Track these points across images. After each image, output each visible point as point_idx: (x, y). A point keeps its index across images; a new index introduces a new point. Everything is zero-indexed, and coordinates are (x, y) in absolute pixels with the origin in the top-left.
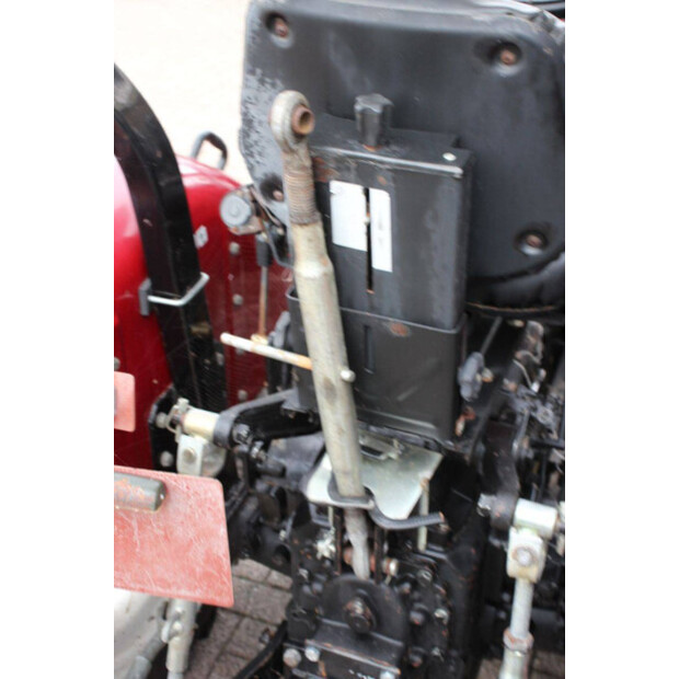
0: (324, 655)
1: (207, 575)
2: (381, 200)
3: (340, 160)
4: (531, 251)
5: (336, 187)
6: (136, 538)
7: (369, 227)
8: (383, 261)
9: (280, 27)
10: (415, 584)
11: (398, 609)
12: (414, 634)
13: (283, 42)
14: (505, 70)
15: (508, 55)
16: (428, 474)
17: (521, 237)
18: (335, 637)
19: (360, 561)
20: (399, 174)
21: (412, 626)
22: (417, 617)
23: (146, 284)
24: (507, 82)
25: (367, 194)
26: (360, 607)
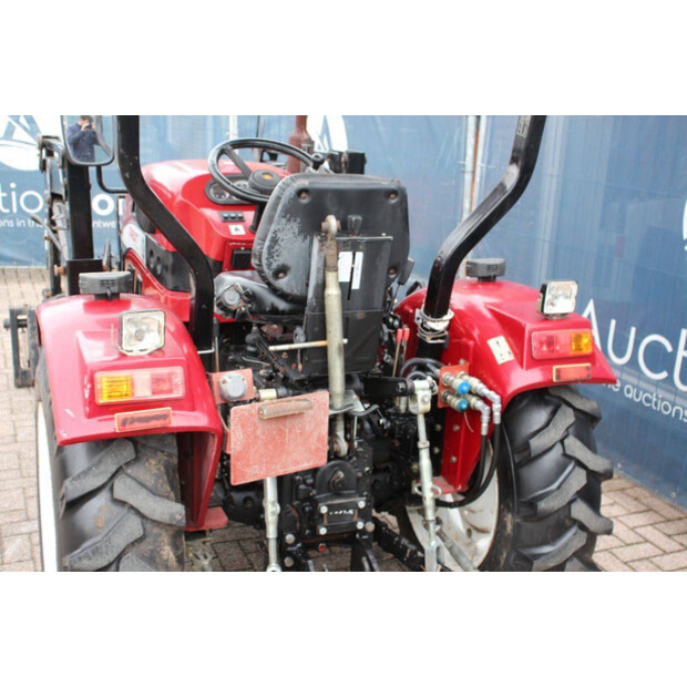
0: (329, 507)
1: (317, 450)
2: (360, 256)
3: (346, 242)
4: (391, 276)
5: (342, 255)
7: (352, 269)
8: (356, 285)
9: (303, 195)
13: (305, 201)
14: (392, 202)
15: (393, 196)
19: (342, 446)
21: (358, 479)
22: (360, 474)
24: (394, 206)
25: (354, 254)
26: (341, 474)
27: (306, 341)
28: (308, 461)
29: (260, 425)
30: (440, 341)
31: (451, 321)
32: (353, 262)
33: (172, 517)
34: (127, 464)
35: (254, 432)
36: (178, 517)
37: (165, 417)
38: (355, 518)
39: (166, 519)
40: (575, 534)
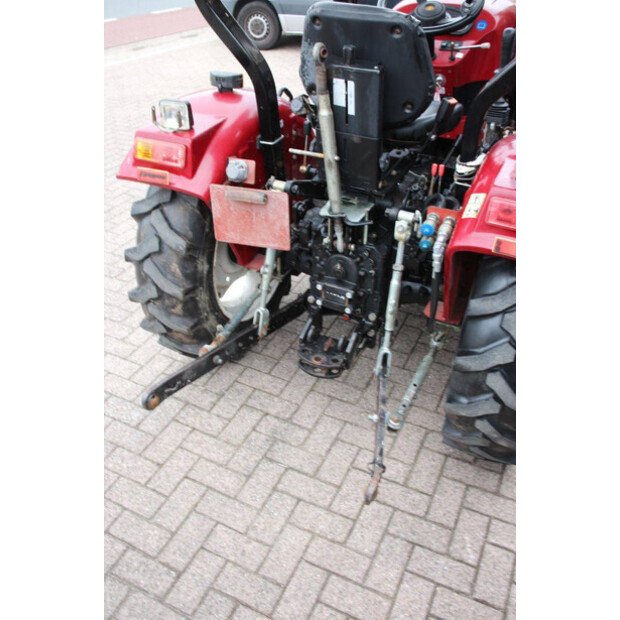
0: (324, 287)
1: (281, 237)
2: (351, 84)
3: (337, 69)
4: (408, 111)
5: (335, 80)
6: (254, 220)
7: (347, 96)
8: (352, 111)
9: (318, 22)
10: (362, 259)
11: (354, 268)
12: (361, 280)
13: (318, 28)
14: (396, 36)
15: (398, 30)
16: (368, 209)
17: (404, 106)
18: (329, 281)
19: (340, 245)
20: (358, 73)
21: (360, 276)
22: (362, 273)
23: (259, 136)
24: (397, 40)
25: (346, 83)
26: (339, 266)
27: (314, 151)
28: (274, 243)
29: (233, 204)
30: (466, 185)
31: (478, 167)
32: (347, 90)
33: (177, 246)
34: (165, 203)
35: (228, 207)
36: (181, 248)
37: (164, 177)
38: (347, 304)
39: (174, 246)
40: (487, 400)
